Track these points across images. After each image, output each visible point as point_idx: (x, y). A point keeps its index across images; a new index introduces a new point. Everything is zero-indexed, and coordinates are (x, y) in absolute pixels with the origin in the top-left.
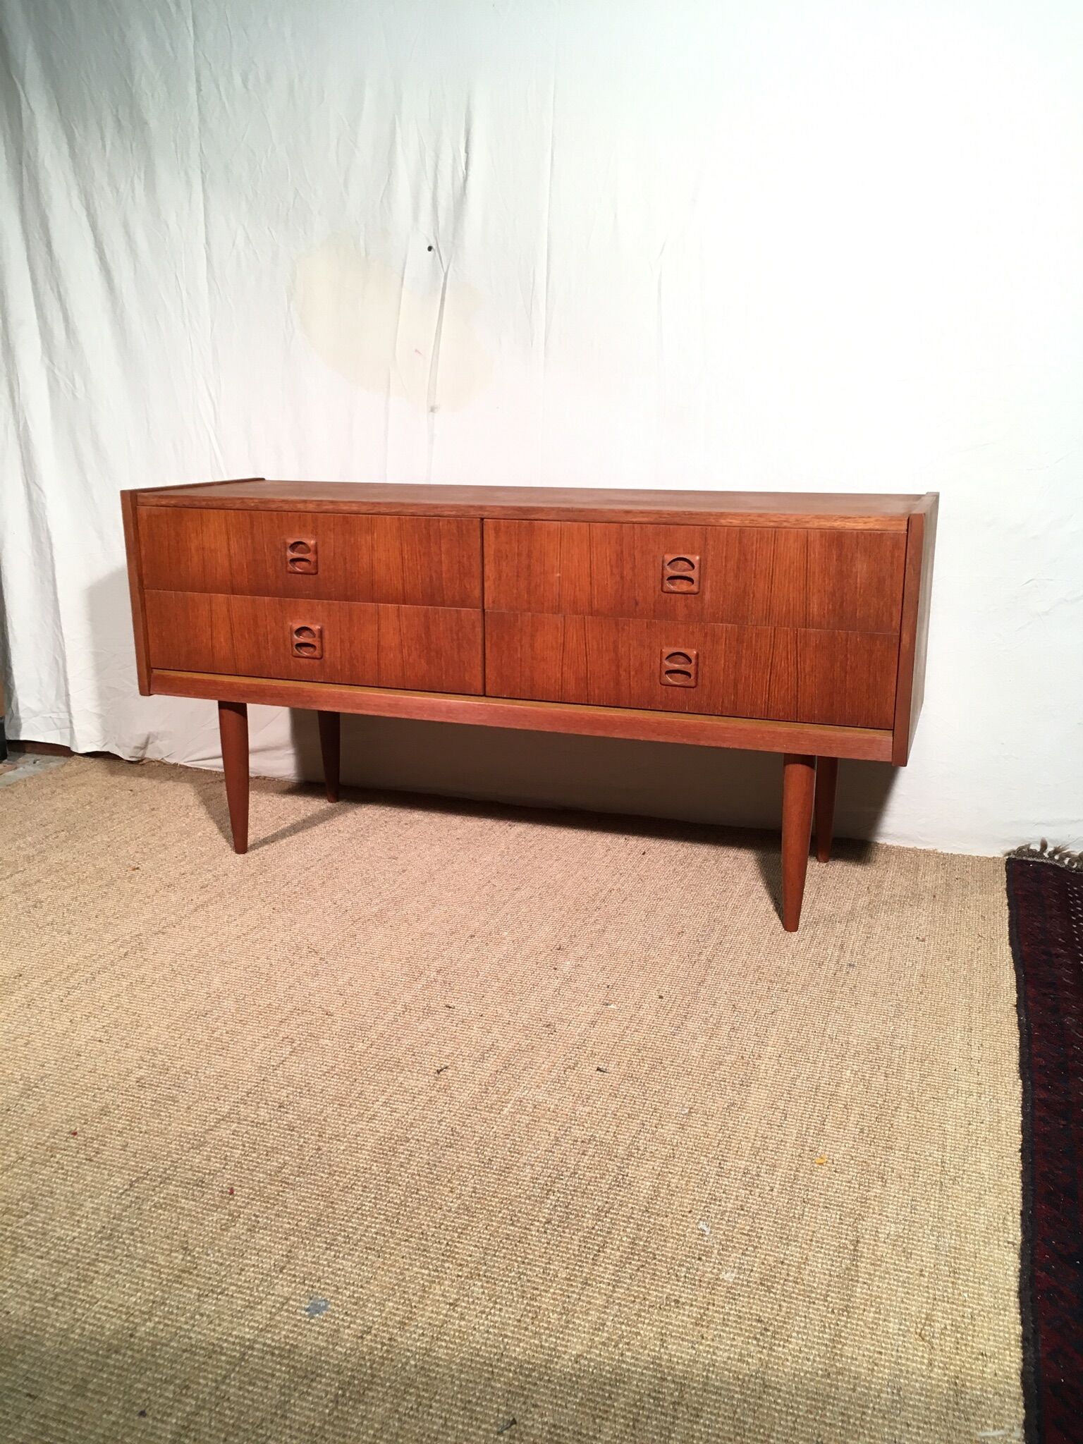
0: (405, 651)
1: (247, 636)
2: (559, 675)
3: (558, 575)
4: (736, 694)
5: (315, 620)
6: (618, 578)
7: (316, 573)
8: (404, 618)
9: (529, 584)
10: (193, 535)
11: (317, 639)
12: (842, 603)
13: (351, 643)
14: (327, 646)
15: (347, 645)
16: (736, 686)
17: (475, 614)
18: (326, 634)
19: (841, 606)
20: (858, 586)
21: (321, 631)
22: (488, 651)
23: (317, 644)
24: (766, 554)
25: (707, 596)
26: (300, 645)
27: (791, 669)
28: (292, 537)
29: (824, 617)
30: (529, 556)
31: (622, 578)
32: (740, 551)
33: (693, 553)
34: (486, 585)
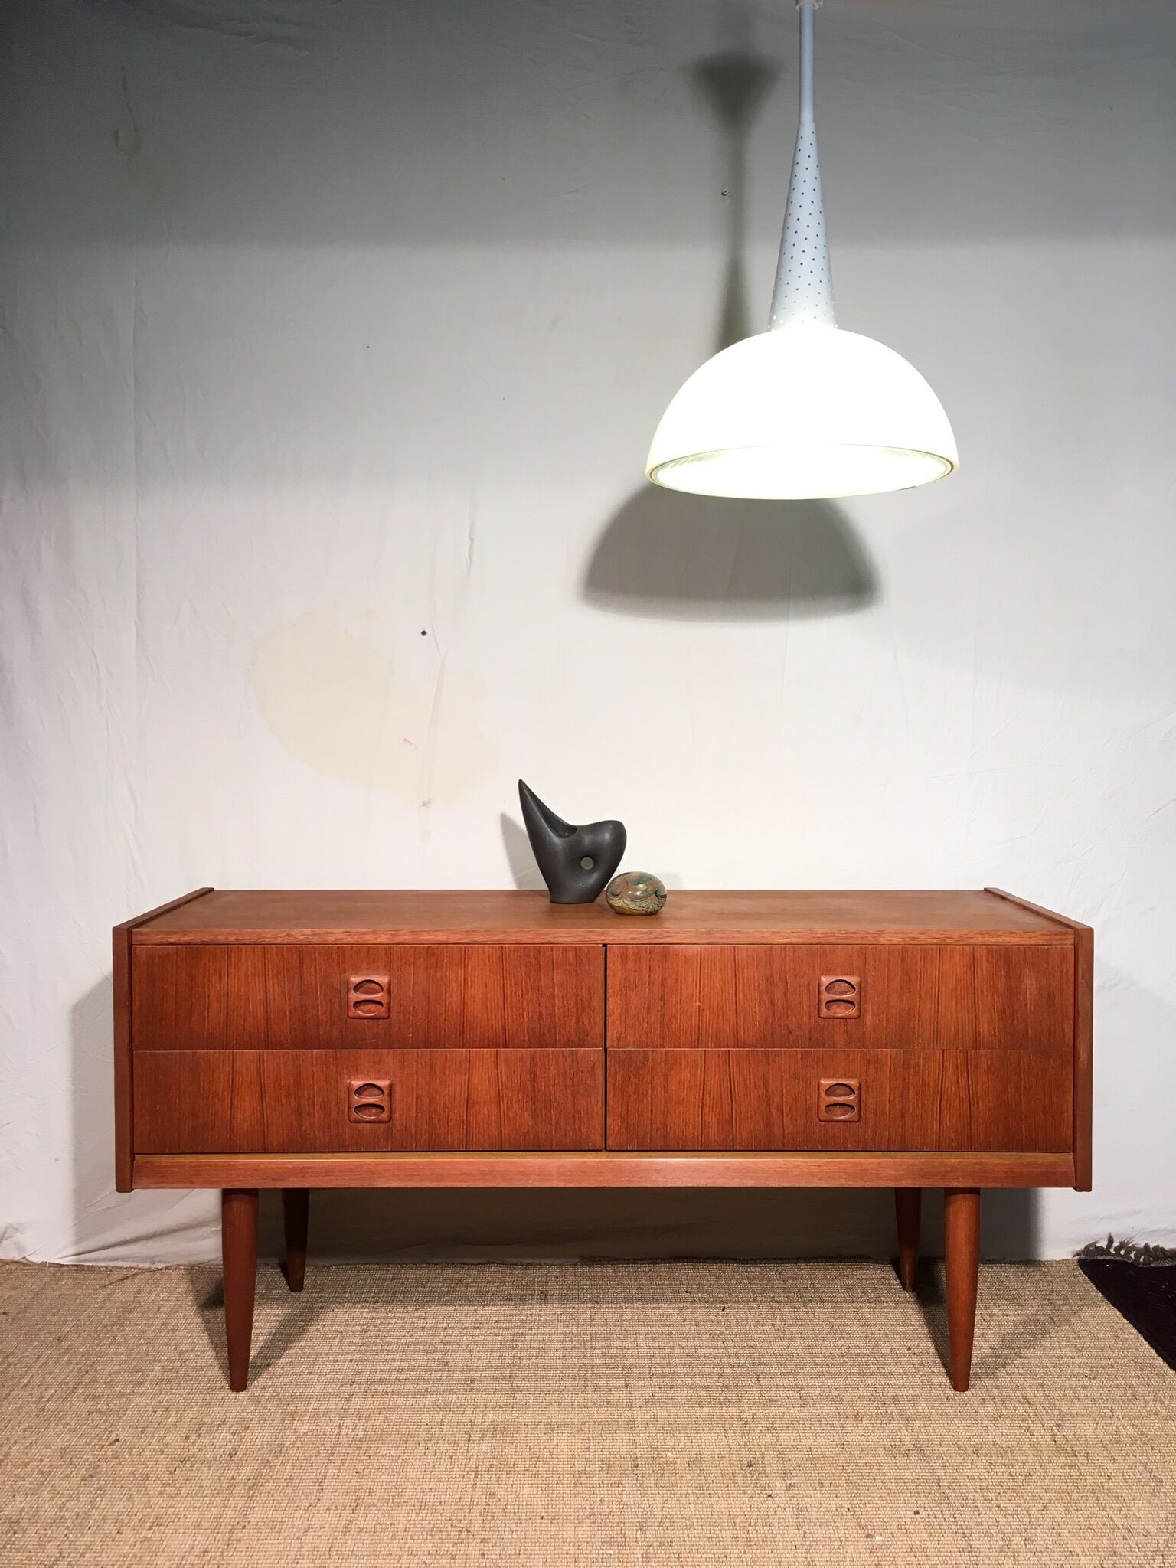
0: (504, 1105)
1: (284, 1101)
2: (698, 1119)
3: (698, 1004)
4: (904, 1125)
5: (381, 1075)
6: (768, 1004)
7: (389, 1017)
8: (503, 1063)
9: (663, 1016)
10: (214, 978)
11: (386, 1097)
12: (1013, 1020)
13: (432, 1099)
14: (397, 1106)
15: (425, 1101)
16: (903, 1116)
17: (595, 1054)
18: (398, 1089)
19: (1012, 1024)
20: (1028, 1001)
21: (391, 1087)
22: (610, 1096)
23: (385, 1105)
24: (932, 972)
25: (869, 1019)
26: (361, 1108)
27: (963, 1094)
28: (357, 974)
29: (995, 1036)
30: (663, 985)
31: (772, 1004)
32: (903, 972)
33: (852, 974)
34: (609, 1019)
